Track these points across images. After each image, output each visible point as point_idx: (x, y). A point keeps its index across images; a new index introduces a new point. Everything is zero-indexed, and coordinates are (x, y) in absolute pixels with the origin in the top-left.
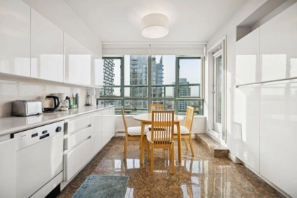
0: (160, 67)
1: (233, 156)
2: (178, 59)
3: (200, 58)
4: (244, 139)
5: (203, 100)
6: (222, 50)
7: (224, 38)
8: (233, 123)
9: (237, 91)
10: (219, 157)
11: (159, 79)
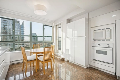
0: (22, 26)
1: (66, 60)
2: (44, 25)
3: (52, 26)
4: (70, 53)
5: (53, 42)
6: (61, 25)
7: (62, 21)
8: (66, 49)
9: (67, 39)
10: (62, 61)
11: (21, 32)
